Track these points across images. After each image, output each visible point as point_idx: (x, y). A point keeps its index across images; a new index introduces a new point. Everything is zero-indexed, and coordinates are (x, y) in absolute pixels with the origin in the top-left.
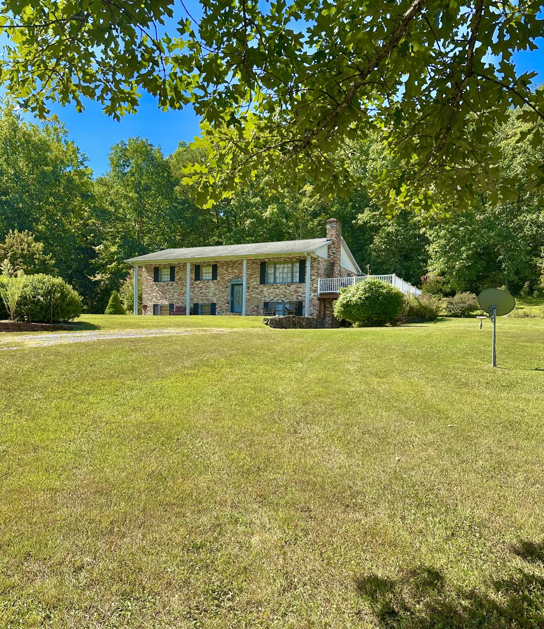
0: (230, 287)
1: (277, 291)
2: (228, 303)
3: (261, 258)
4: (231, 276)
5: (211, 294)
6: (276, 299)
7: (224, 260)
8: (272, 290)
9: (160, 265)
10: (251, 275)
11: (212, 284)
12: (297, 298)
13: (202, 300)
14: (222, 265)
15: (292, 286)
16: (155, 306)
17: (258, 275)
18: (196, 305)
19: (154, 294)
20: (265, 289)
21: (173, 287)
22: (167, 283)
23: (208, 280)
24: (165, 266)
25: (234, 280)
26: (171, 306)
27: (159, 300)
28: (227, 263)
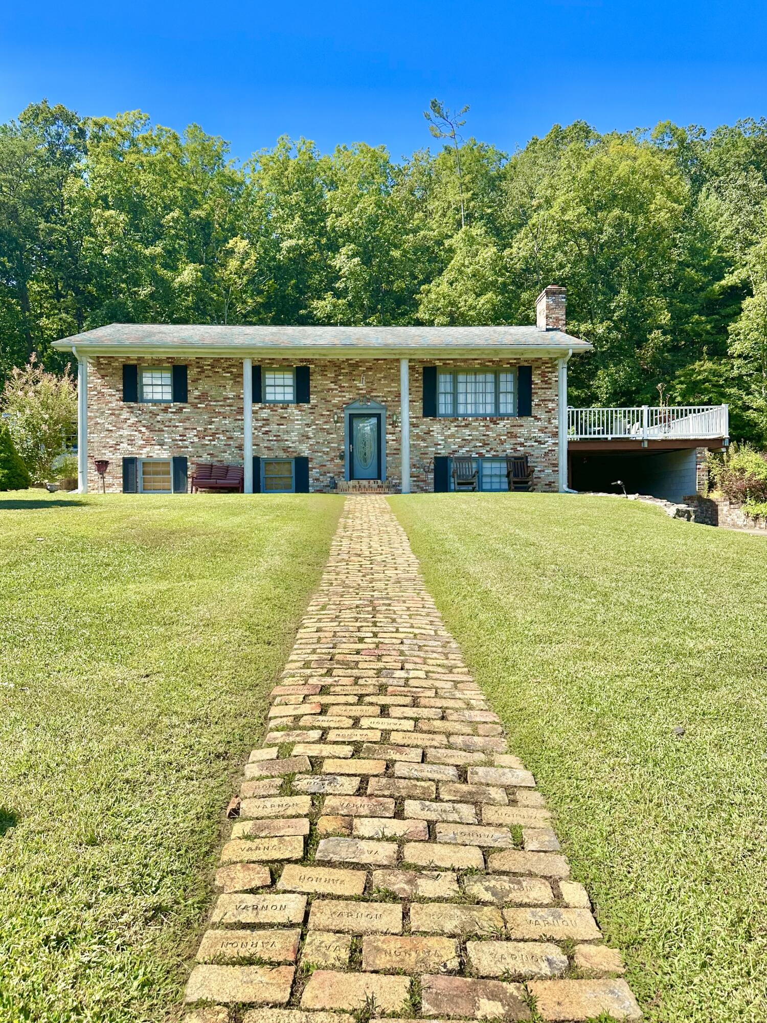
0: (347, 420)
1: (467, 432)
2: (342, 457)
3: (426, 357)
4: (348, 396)
5: (294, 436)
6: (464, 450)
7: (329, 358)
8: (453, 429)
9: (139, 359)
11: (296, 412)
12: (515, 450)
13: (269, 448)
14: (324, 369)
15: (502, 424)
16: (129, 463)
17: (418, 395)
19: (125, 433)
20: (436, 427)
21: (183, 416)
22: (163, 405)
23: (285, 404)
24: (155, 364)
25: (357, 404)
26: (180, 463)
27: (142, 447)
28: (336, 365)
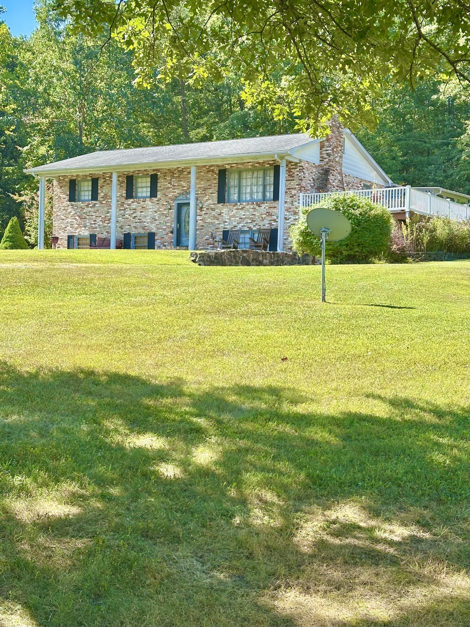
0: (175, 208)
1: (242, 212)
2: (172, 232)
3: (220, 163)
4: (177, 191)
5: (148, 219)
6: (240, 226)
7: (168, 167)
8: (235, 211)
9: (77, 176)
10: (205, 189)
11: (150, 203)
12: (270, 224)
13: (135, 227)
14: (165, 174)
15: (263, 206)
16: (70, 238)
17: (214, 189)
18: (127, 236)
19: (69, 220)
20: (225, 210)
21: (96, 209)
22: (87, 203)
23: (145, 198)
24: (84, 178)
25: (181, 197)
26: (93, 237)
27: (76, 229)
28: (171, 172)
